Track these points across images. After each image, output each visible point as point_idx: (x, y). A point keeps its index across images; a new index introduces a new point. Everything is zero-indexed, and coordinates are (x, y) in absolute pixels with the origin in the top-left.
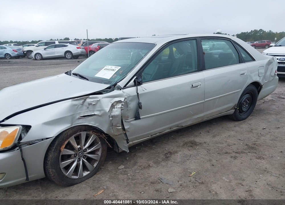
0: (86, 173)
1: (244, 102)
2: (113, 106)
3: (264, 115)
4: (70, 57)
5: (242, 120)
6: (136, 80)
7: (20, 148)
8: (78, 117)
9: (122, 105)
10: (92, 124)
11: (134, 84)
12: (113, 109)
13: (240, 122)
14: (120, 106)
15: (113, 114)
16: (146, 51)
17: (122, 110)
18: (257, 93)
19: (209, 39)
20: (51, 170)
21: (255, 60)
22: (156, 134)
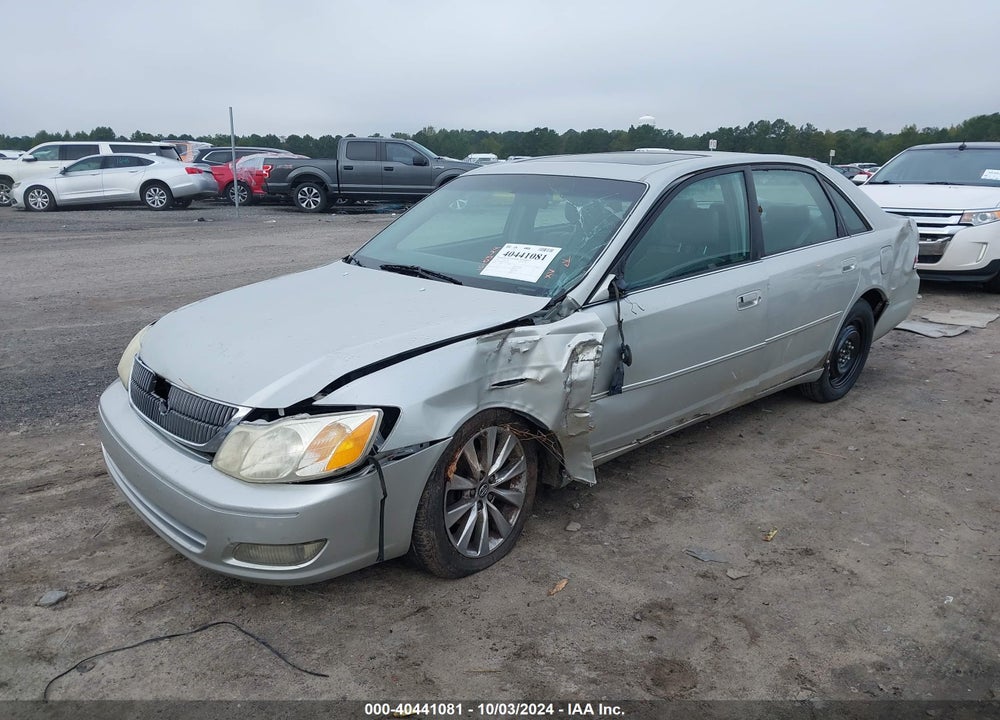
0: (494, 544)
1: (842, 347)
2: (574, 356)
3: (885, 385)
4: (161, 202)
5: (836, 400)
6: (614, 283)
7: (377, 467)
8: (488, 386)
9: (598, 352)
10: (517, 405)
11: (608, 295)
12: (575, 364)
13: (831, 405)
14: (592, 354)
15: (575, 376)
16: (626, 205)
17: (596, 365)
18: (873, 320)
19: (767, 170)
20: (425, 533)
21: (871, 229)
22: (647, 437)
